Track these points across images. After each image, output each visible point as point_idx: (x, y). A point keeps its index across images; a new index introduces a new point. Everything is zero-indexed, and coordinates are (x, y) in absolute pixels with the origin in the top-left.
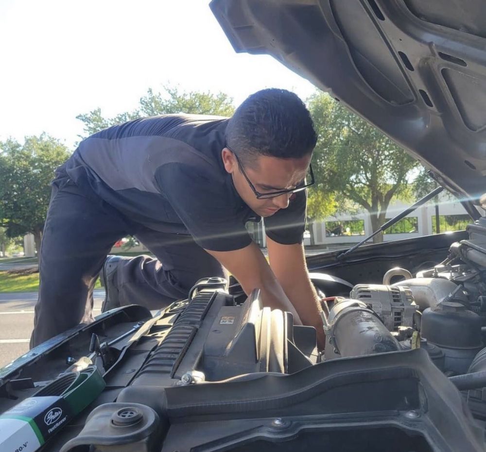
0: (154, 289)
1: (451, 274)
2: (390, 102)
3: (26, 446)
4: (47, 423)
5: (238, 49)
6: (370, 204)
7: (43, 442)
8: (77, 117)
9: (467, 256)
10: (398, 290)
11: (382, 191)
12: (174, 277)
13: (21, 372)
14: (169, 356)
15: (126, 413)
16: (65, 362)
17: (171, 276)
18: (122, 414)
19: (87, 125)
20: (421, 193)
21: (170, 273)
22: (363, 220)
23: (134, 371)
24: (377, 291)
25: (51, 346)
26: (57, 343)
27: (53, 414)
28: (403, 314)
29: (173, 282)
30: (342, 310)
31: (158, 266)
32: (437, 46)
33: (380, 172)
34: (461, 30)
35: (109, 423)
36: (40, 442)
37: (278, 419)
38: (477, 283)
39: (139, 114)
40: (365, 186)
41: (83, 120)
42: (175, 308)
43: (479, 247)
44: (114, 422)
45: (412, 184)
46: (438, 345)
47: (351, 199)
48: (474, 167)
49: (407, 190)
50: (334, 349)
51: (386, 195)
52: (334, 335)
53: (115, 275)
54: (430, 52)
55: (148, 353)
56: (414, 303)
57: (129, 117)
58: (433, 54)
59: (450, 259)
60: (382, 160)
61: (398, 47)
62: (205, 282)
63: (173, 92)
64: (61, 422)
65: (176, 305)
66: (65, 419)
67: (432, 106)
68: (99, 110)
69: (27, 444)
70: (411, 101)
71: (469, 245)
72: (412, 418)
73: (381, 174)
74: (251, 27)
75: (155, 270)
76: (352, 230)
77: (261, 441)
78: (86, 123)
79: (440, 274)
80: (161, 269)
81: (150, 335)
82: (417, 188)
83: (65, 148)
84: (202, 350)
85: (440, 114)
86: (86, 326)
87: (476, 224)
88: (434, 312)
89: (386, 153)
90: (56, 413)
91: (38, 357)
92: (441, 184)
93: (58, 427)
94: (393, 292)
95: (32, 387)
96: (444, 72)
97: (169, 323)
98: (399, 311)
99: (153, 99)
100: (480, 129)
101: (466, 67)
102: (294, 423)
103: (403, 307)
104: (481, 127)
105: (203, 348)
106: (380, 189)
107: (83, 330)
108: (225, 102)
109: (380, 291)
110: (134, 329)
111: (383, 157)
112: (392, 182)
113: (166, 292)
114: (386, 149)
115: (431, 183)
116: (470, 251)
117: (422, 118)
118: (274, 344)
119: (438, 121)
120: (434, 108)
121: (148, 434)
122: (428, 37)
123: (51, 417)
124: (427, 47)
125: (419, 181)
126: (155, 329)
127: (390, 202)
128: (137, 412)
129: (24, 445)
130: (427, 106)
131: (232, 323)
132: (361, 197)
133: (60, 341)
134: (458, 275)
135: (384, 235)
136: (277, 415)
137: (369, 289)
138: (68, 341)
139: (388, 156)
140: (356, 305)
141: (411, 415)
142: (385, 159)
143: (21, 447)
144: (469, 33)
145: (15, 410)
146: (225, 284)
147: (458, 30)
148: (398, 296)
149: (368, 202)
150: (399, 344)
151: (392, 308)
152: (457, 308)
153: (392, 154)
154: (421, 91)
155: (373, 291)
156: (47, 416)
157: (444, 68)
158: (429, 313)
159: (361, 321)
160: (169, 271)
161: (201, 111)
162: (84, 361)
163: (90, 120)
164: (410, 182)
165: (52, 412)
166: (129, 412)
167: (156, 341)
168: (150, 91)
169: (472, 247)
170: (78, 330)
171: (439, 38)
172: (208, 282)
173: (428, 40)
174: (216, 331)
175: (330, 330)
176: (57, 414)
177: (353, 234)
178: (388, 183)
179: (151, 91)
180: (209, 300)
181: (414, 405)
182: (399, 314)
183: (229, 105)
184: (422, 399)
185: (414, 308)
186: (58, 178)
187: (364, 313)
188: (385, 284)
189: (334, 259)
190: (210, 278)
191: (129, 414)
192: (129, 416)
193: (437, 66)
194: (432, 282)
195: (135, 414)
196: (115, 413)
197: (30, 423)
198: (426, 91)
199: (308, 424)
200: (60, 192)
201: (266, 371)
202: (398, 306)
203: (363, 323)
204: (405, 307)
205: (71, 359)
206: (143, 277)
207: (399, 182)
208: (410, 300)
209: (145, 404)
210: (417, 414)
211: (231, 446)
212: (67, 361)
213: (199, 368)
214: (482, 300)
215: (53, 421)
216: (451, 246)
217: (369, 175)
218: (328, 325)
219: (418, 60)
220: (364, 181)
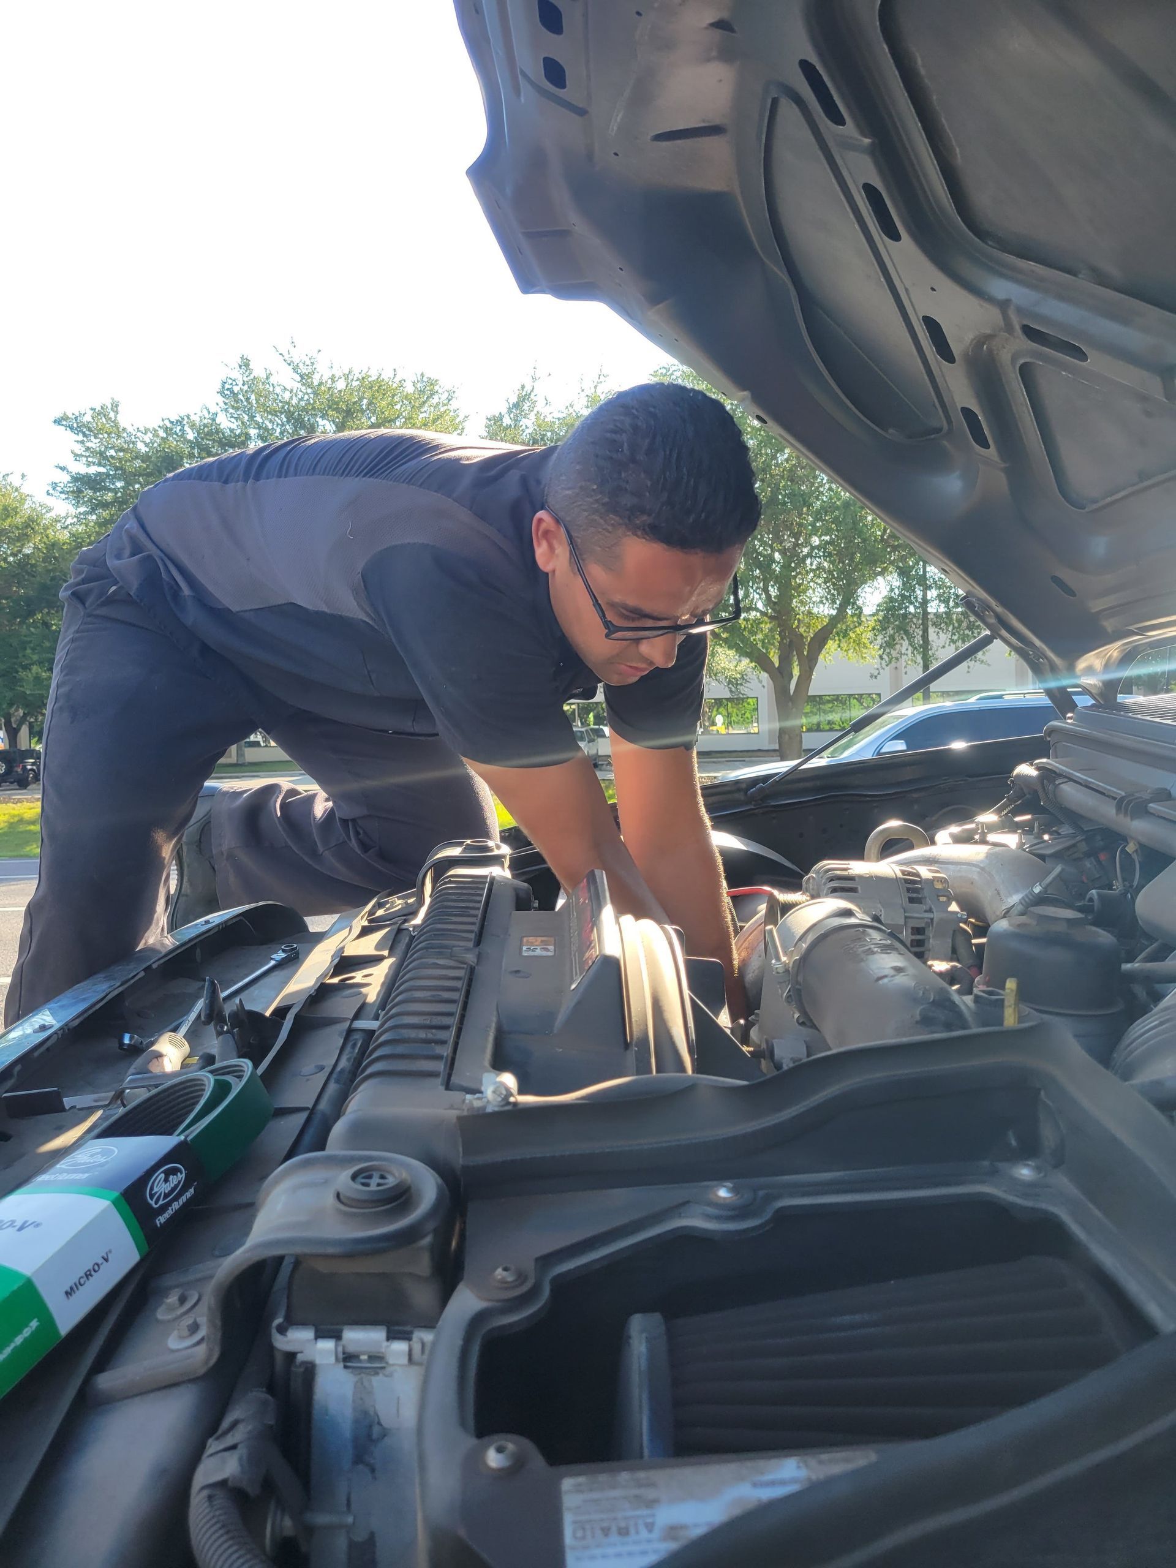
0: (310, 862)
1: (1021, 839)
2: (886, 431)
3: (106, 1260)
4: (152, 1203)
5: (527, 283)
6: (775, 659)
7: (146, 1248)
8: (55, 422)
9: (1055, 795)
10: (918, 875)
11: (802, 630)
12: (365, 832)
13: (19, 1072)
14: (422, 1034)
15: (370, 1177)
16: (113, 1044)
17: (357, 833)
18: (360, 1180)
19: (82, 442)
20: (892, 637)
21: (354, 827)
22: (757, 698)
23: (321, 1068)
24: (871, 877)
25: (82, 1007)
26: (94, 1000)
27: (166, 1180)
28: (930, 932)
29: (365, 847)
30: (814, 925)
31: (321, 807)
32: (1020, 310)
33: (800, 585)
34: (1080, 276)
35: (330, 1200)
36: (139, 1250)
37: (724, 1186)
38: (1080, 859)
39: (218, 421)
40: (766, 619)
41: (72, 428)
42: (380, 912)
43: (1085, 778)
44: (341, 1197)
45: (873, 615)
46: (1031, 1006)
47: (730, 648)
48: (1072, 593)
49: (861, 628)
50: (797, 1015)
51: (812, 639)
52: (798, 983)
53: (206, 827)
54: (1002, 323)
55: (347, 1024)
56: (954, 907)
57: (193, 426)
58: (1009, 328)
59: (1011, 801)
60: (805, 557)
61: (922, 305)
62: (455, 852)
63: (304, 370)
64: (184, 1199)
65: (380, 905)
66: (192, 1190)
67: (987, 447)
68: (115, 406)
69: (110, 1256)
70: (939, 430)
71: (1057, 771)
72: (1028, 1179)
73: (800, 590)
74: (564, 234)
75: (315, 818)
76: (729, 724)
77: (687, 1238)
78: (80, 437)
79: (992, 837)
80: (330, 815)
81: (335, 980)
82: (883, 625)
83: (22, 499)
84: (494, 1019)
85: (1003, 465)
86: (161, 955)
87: (1069, 721)
88: (1017, 931)
89: (815, 541)
90: (171, 1177)
91: (55, 1033)
92: (989, 626)
93: (177, 1213)
94: (906, 881)
95: (61, 1111)
96: (1025, 371)
97: (377, 948)
98: (923, 925)
99: (252, 384)
100: (1095, 506)
101: (1084, 364)
102: (761, 1193)
103: (930, 915)
104: (1095, 501)
105: (495, 1013)
106: (798, 627)
107: (155, 966)
108: (435, 400)
109: (876, 877)
110: (273, 963)
111: (806, 550)
112: (827, 610)
113: (342, 872)
114: (815, 531)
115: (914, 616)
116: (1062, 786)
117: (957, 473)
118: (661, 1004)
119: (1000, 481)
120: (992, 452)
121: (431, 1225)
122: (1001, 288)
123: (160, 1186)
124: (995, 313)
125: (888, 609)
126: (345, 964)
127: (821, 657)
128: (397, 1174)
129: (103, 1258)
130: (977, 447)
131: (550, 954)
132: (753, 646)
133: (102, 995)
134: (1036, 841)
135: (803, 734)
136: (721, 1176)
137: (851, 872)
138: (121, 993)
139: (818, 547)
140: (848, 913)
141: (1025, 1172)
142: (809, 555)
143: (98, 1265)
144: (1099, 284)
145: (62, 1171)
146: (504, 856)
147: (1075, 275)
148: (916, 891)
149: (771, 656)
150: (962, 1000)
151: (906, 918)
152: (1069, 922)
153: (827, 543)
154: (966, 412)
155: (861, 877)
156: (153, 1183)
157: (1028, 360)
158: (1005, 931)
159: (871, 952)
160: (354, 820)
161: (373, 419)
162: (171, 1042)
163: (90, 429)
164: (868, 610)
165: (163, 1175)
166: (376, 1175)
167: (360, 993)
168: (245, 364)
169: (1065, 777)
170: (144, 966)
171: (1026, 291)
172: (464, 851)
173: (1001, 295)
174: (517, 972)
175: (787, 971)
176: (174, 1180)
177: (731, 731)
178: (815, 610)
179: (247, 365)
180: (482, 895)
181: (1029, 1150)
182: (918, 931)
183: (443, 409)
184: (1048, 1135)
185: (955, 918)
186: (84, 582)
187: (870, 931)
188: (869, 860)
189: (740, 796)
190: (469, 842)
191: (375, 1180)
192: (379, 1185)
193: (1009, 356)
194: (989, 856)
195: (391, 1181)
196: (343, 1178)
197: (115, 1203)
198: (976, 409)
199: (792, 1195)
200: (89, 616)
201: (650, 1072)
202: (918, 912)
203: (877, 956)
204: (936, 916)
205: (131, 1038)
206: (282, 835)
207: (842, 610)
208: (943, 899)
209: (402, 1154)
210: (1038, 1169)
211: (622, 1250)
212: (121, 1044)
213: (500, 1063)
214: (1096, 897)
215: (166, 1196)
216: (1015, 772)
217: (774, 592)
218: (784, 959)
219: (969, 337)
220: (760, 605)
